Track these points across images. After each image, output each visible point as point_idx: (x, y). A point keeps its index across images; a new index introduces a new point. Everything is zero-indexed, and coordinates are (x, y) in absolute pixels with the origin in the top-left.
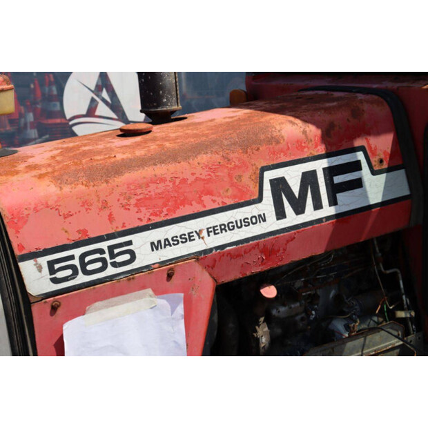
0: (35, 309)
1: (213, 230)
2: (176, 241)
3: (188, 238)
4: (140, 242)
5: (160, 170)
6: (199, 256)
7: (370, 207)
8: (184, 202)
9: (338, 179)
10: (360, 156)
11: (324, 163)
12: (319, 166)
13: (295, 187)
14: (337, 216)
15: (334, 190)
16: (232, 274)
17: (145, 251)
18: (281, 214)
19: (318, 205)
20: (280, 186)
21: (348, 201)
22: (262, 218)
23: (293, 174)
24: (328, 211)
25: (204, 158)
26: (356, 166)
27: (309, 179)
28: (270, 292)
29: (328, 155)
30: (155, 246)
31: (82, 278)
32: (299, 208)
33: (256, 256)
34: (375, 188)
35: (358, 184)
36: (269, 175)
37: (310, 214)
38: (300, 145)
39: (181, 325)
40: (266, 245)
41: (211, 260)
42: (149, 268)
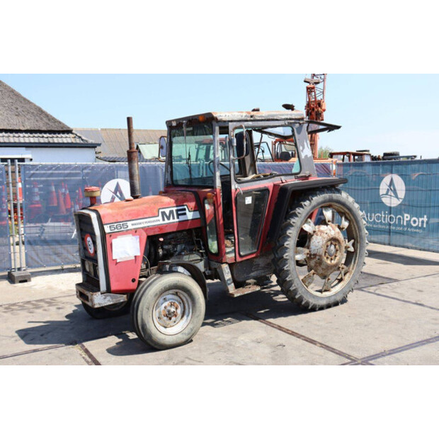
0: (107, 236)
2: (138, 224)
3: (140, 224)
4: (129, 224)
5: (134, 208)
6: (143, 228)
7: (188, 220)
8: (139, 215)
9: (179, 212)
10: (186, 207)
11: (176, 208)
12: (174, 209)
13: (168, 214)
14: (179, 222)
15: (178, 215)
16: (151, 233)
17: (130, 225)
18: (164, 220)
19: (174, 218)
20: (163, 213)
21: (182, 218)
22: (158, 220)
23: (167, 211)
24: (176, 220)
25: (145, 206)
26: (185, 209)
27: (171, 212)
28: (161, 239)
29: (177, 206)
30: (133, 225)
31: (116, 230)
32: (169, 218)
33: (158, 230)
34: (190, 215)
35: (185, 214)
36: (161, 211)
37: (171, 220)
38: (169, 204)
39: (138, 244)
40: (160, 227)
41: (146, 229)
42: (131, 230)
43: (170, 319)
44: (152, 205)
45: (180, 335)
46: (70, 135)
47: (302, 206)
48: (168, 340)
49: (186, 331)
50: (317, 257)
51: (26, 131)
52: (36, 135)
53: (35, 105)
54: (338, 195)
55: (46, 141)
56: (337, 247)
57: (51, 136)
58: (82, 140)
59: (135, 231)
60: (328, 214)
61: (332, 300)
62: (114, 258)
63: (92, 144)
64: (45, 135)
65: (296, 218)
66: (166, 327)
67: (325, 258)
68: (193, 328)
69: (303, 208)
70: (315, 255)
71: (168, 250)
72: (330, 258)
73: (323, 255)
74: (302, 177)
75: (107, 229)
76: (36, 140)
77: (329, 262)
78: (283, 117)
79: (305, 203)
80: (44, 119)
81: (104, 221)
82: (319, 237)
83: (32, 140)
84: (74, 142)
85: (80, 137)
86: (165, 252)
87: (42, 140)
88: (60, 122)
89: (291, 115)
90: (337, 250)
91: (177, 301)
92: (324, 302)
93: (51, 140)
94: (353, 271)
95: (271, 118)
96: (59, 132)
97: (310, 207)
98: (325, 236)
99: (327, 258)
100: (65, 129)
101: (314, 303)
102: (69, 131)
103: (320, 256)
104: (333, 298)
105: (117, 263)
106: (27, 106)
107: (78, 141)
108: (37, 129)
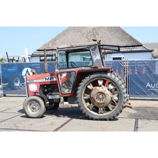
0: (28, 83)
1: (40, 81)
2: (37, 81)
7: (54, 81)
8: (38, 78)
9: (51, 78)
12: (50, 77)
13: (47, 79)
16: (41, 84)
17: (35, 81)
18: (46, 80)
19: (49, 80)
20: (46, 78)
21: (52, 80)
22: (44, 80)
23: (47, 78)
24: (50, 81)
26: (53, 77)
27: (49, 78)
28: (45, 86)
29: (51, 76)
31: (30, 82)
32: (47, 80)
34: (55, 79)
35: (53, 79)
36: (45, 77)
37: (48, 81)
38: (48, 75)
40: (44, 82)
41: (39, 83)
42: (35, 82)
43: (34, 109)
44: (43, 76)
45: (35, 115)
46: (141, 47)
47: (85, 79)
48: (31, 115)
49: (37, 114)
50: (93, 99)
51: (123, 47)
52: (127, 48)
53: (130, 36)
54: (105, 75)
55: (130, 50)
56: (104, 96)
57: (132, 48)
58: (146, 49)
59: (36, 83)
60: (100, 83)
61: (102, 118)
62: (30, 90)
63: (150, 50)
64: (130, 48)
65: (82, 83)
66: (32, 112)
67: (97, 100)
68: (39, 114)
69: (86, 79)
70: (92, 98)
71: (49, 90)
72: (100, 100)
73: (96, 98)
74: (93, 67)
75: (28, 82)
76: (126, 50)
77: (99, 101)
78: (86, 45)
79: (87, 78)
80: (132, 41)
81: (27, 79)
82: (94, 91)
83: (125, 50)
84: (142, 50)
85: (145, 48)
86: (48, 91)
87: (128, 50)
88: (138, 42)
89: (91, 44)
90: (103, 98)
91: (37, 104)
92: (97, 118)
93: (132, 50)
94: (116, 108)
95: (80, 46)
96: (136, 46)
97: (89, 79)
98: (97, 91)
99: (98, 100)
100: (139, 45)
101: (92, 116)
102: (141, 45)
103: (94, 98)
104: (103, 117)
105: (31, 92)
106: (127, 37)
107: (144, 49)
108: (127, 45)
